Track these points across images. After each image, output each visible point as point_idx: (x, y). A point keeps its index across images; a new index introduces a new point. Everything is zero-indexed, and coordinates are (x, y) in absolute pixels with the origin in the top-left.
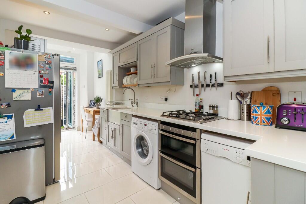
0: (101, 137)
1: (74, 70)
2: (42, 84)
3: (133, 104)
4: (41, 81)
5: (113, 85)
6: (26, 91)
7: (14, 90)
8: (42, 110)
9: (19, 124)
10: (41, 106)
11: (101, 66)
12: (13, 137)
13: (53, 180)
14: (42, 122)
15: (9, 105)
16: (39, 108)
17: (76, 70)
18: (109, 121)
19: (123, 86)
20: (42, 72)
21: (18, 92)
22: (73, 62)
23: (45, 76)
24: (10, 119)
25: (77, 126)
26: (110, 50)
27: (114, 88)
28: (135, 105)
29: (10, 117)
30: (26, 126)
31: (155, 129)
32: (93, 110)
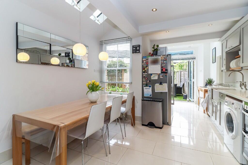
0: (208, 111)
1: (194, 59)
2: (162, 71)
3: (242, 87)
4: (162, 70)
5: (222, 69)
6: (156, 75)
7: (151, 74)
8: (162, 84)
9: (153, 90)
10: (162, 82)
11: (215, 53)
12: (151, 95)
13: (167, 123)
14: (162, 90)
15: (150, 81)
16: (161, 84)
17: (195, 59)
18: (213, 98)
19: (230, 69)
20: (163, 65)
21: (153, 75)
22: (192, 53)
23: (164, 67)
24: (150, 87)
25: (195, 101)
26: (219, 39)
27: (223, 71)
28: (243, 87)
29: (150, 86)
30: (156, 91)
31: (239, 109)
32: (204, 89)
